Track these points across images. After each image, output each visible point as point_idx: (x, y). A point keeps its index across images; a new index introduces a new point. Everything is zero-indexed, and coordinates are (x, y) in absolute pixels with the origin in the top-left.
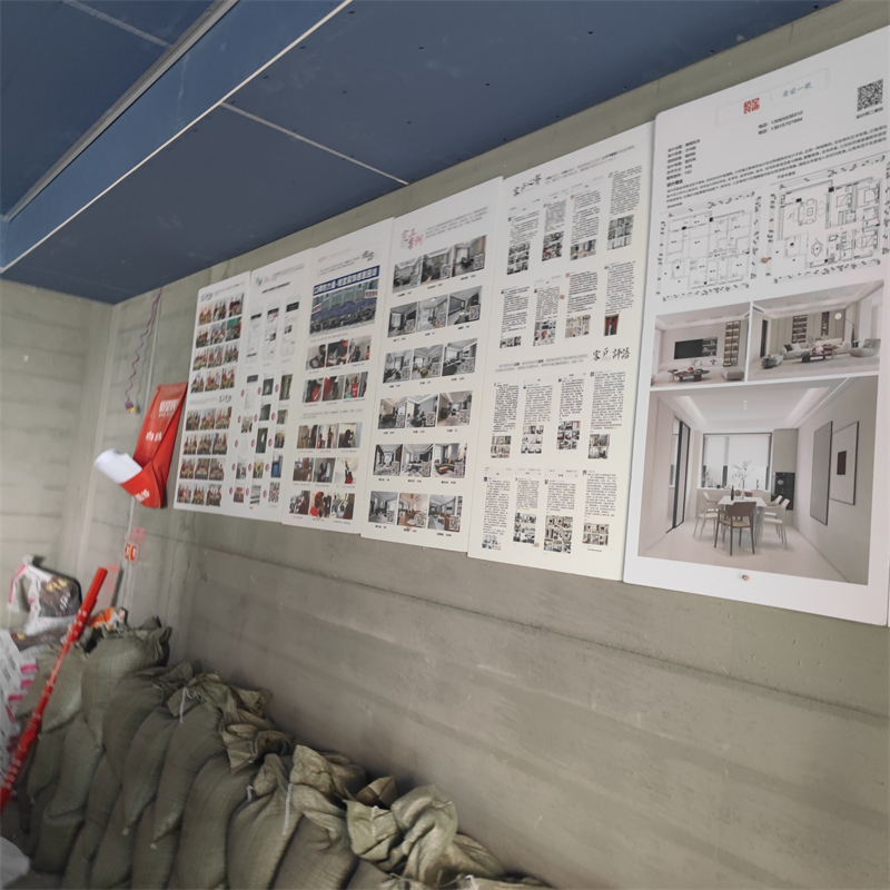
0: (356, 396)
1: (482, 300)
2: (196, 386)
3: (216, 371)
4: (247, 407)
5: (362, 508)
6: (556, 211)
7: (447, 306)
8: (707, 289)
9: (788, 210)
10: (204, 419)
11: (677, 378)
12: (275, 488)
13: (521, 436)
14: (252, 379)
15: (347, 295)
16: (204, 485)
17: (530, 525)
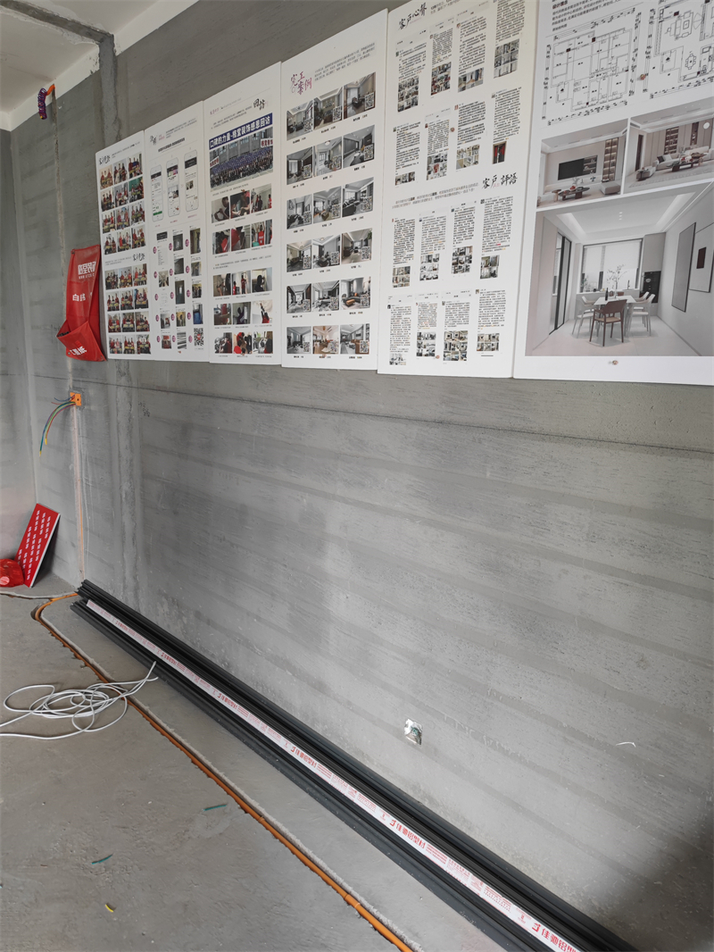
0: (263, 244)
1: (376, 140)
2: (108, 247)
3: (125, 232)
4: (160, 263)
5: (280, 343)
6: (443, 42)
7: (341, 149)
8: (589, 109)
9: (666, 24)
10: (122, 278)
11: (560, 198)
12: (199, 333)
13: (420, 266)
14: (162, 236)
15: (243, 146)
16: (133, 336)
17: (430, 341)
